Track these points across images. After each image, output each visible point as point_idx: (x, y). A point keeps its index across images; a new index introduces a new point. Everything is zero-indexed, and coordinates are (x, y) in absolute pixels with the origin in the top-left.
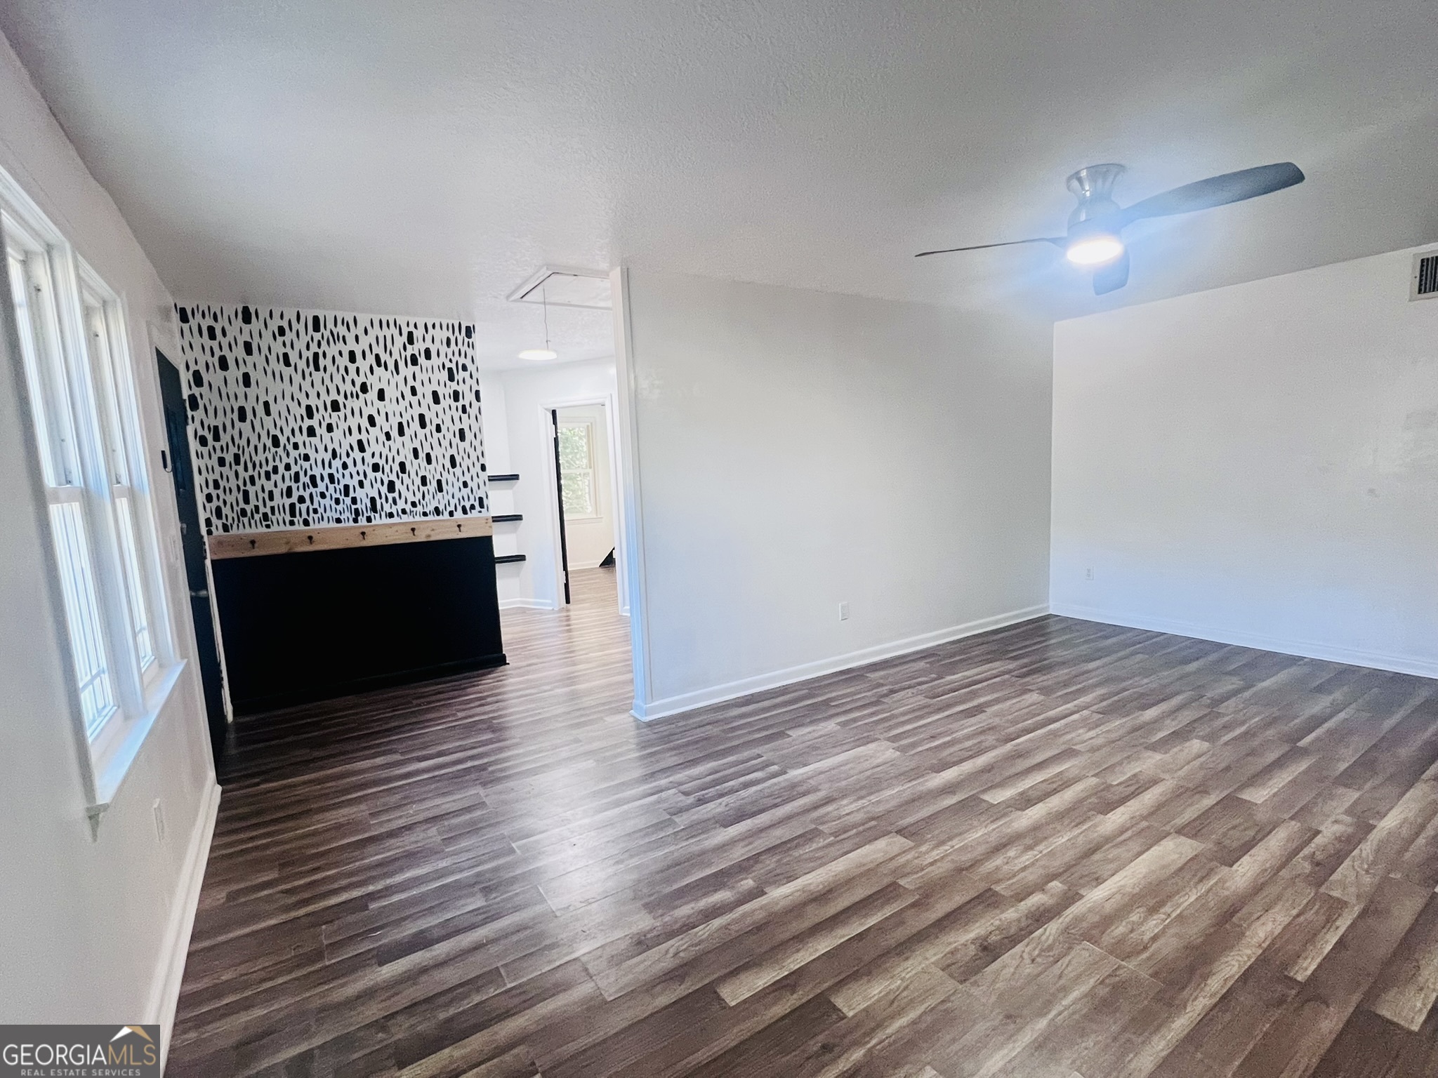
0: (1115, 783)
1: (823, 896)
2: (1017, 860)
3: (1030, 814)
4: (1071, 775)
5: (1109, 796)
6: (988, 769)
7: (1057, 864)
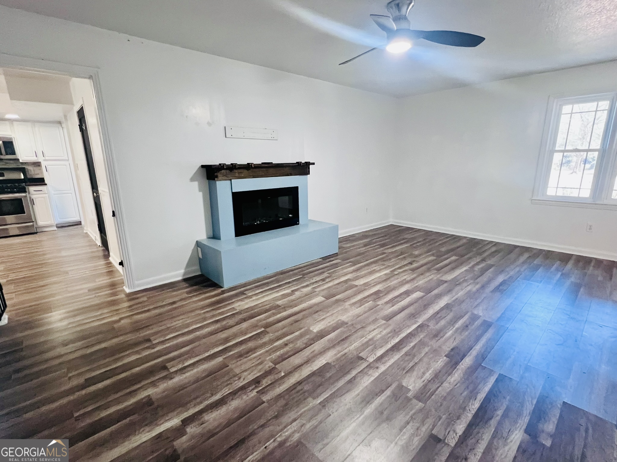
0: (371, 302)
1: (453, 269)
2: (408, 277)
3: (405, 289)
4: (390, 305)
5: (375, 297)
6: (426, 307)
7: (396, 277)
